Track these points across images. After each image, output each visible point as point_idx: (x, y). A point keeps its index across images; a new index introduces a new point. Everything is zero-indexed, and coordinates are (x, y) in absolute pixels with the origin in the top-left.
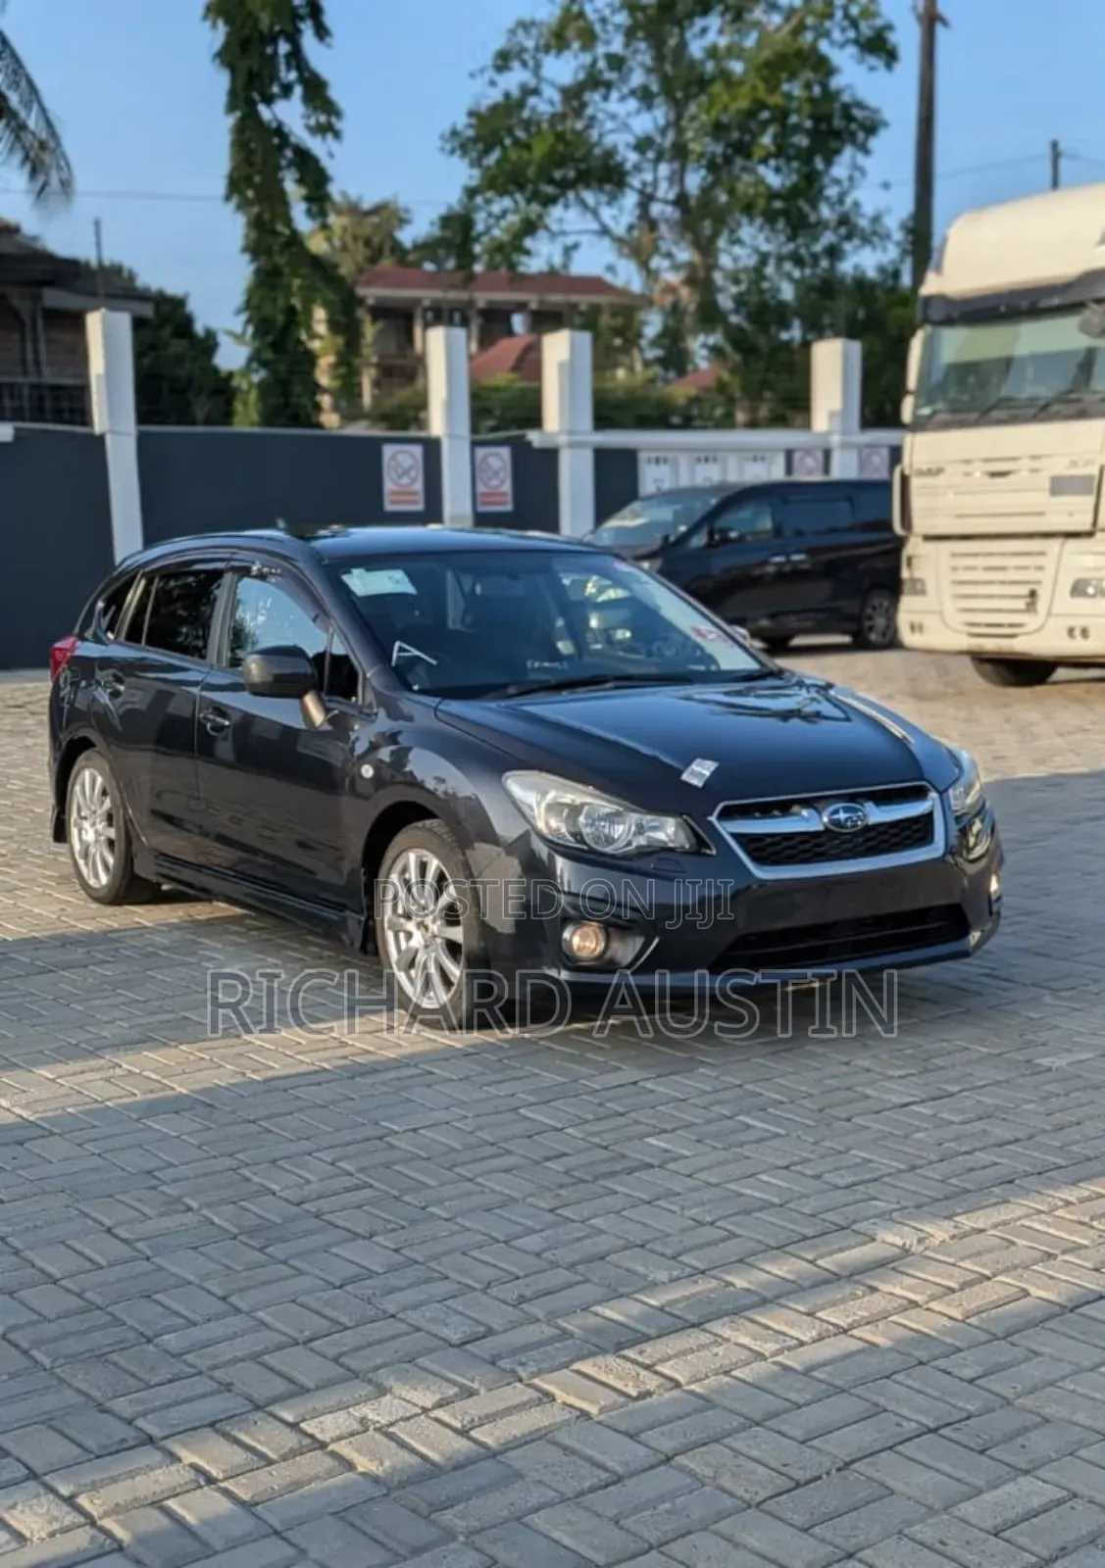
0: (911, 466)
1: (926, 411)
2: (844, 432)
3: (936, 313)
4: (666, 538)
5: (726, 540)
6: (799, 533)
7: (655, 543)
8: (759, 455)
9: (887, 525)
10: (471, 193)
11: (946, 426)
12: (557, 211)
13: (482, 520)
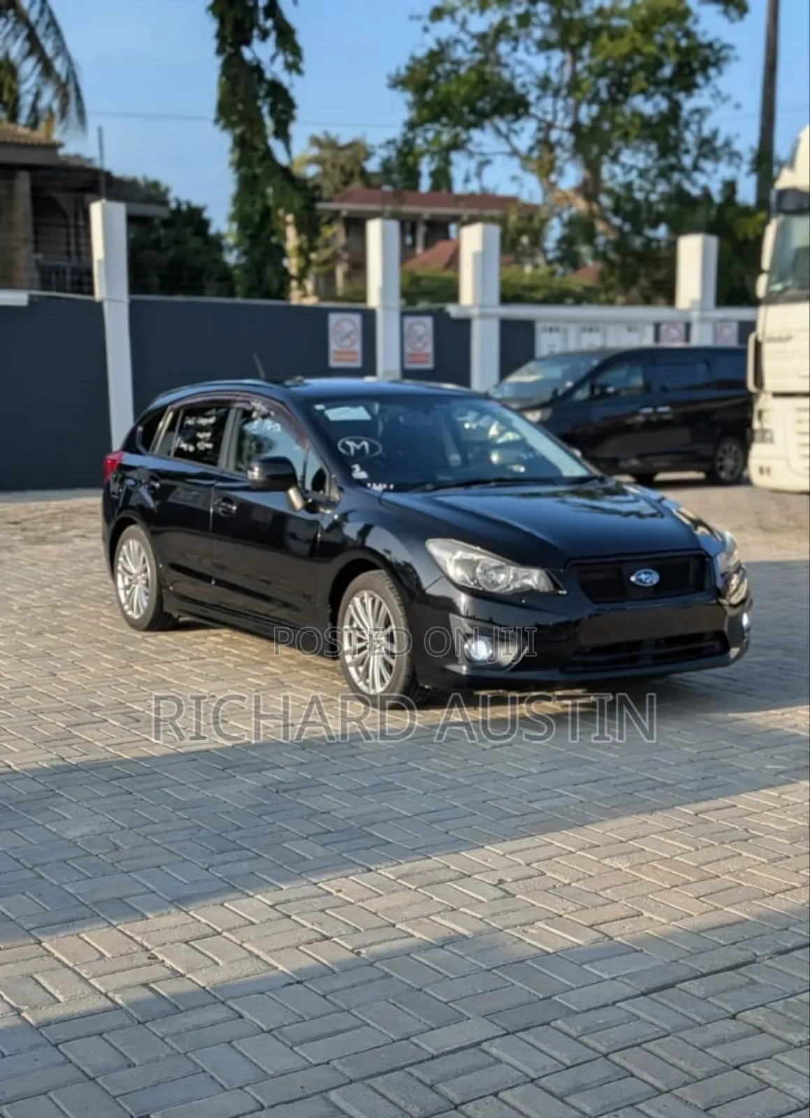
0: (764, 333)
1: (778, 287)
2: (702, 310)
3: (789, 204)
4: (555, 392)
5: (604, 395)
6: (665, 389)
7: (547, 396)
8: (631, 326)
9: (742, 384)
10: (411, 125)
11: (795, 300)
12: (476, 134)
13: (407, 374)
